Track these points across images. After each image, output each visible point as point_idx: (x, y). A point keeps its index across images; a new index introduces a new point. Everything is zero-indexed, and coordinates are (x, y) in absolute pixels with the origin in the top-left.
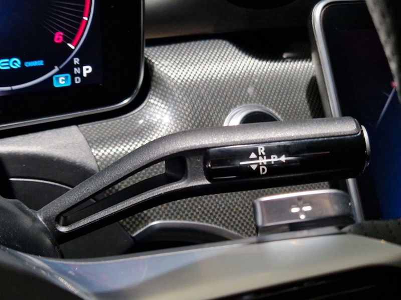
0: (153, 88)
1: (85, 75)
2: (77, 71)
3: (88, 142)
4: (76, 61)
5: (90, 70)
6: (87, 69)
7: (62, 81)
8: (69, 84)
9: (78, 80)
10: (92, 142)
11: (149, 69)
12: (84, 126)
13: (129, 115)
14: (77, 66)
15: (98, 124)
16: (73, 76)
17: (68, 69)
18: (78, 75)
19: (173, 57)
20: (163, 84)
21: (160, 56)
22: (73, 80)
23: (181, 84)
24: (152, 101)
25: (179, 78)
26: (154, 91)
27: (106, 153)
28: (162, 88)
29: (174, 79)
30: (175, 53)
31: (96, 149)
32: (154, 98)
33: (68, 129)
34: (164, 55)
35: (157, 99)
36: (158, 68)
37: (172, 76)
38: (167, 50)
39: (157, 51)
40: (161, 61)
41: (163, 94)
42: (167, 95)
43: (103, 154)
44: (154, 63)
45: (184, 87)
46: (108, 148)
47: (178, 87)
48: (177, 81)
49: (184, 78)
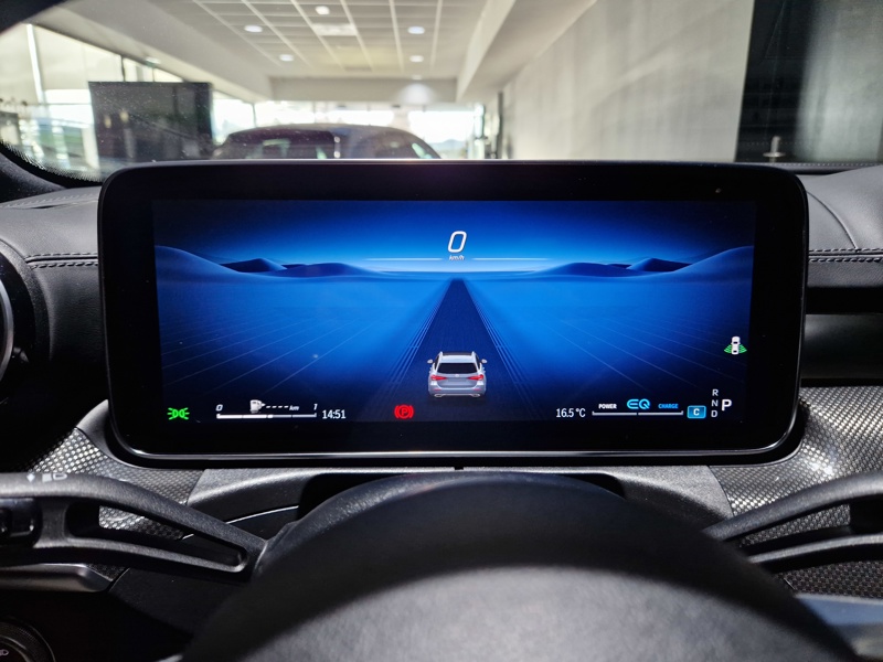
0: (807, 435)
1: (723, 409)
2: (714, 403)
3: (722, 486)
4: (715, 392)
5: (729, 405)
6: (727, 403)
7: (696, 412)
8: (704, 416)
9: (714, 414)
10: (727, 488)
11: (804, 413)
12: (716, 468)
13: (774, 465)
14: (715, 398)
16: (710, 409)
17: (705, 400)
18: (715, 408)
19: (835, 402)
20: (822, 431)
21: (816, 398)
22: (709, 413)
23: (847, 434)
24: (805, 451)
25: (845, 427)
26: (809, 439)
27: (745, 503)
28: (820, 436)
29: (837, 427)
30: (839, 397)
31: (731, 495)
32: (808, 447)
33: (697, 468)
34: (823, 398)
35: (813, 449)
36: (815, 411)
37: (836, 424)
38: (827, 393)
39: (813, 393)
40: (819, 403)
41: (823, 443)
42: (828, 446)
43: (741, 503)
44: (809, 406)
45: (853, 438)
46: (747, 497)
47: (845, 437)
48: (843, 430)
49: (852, 428)
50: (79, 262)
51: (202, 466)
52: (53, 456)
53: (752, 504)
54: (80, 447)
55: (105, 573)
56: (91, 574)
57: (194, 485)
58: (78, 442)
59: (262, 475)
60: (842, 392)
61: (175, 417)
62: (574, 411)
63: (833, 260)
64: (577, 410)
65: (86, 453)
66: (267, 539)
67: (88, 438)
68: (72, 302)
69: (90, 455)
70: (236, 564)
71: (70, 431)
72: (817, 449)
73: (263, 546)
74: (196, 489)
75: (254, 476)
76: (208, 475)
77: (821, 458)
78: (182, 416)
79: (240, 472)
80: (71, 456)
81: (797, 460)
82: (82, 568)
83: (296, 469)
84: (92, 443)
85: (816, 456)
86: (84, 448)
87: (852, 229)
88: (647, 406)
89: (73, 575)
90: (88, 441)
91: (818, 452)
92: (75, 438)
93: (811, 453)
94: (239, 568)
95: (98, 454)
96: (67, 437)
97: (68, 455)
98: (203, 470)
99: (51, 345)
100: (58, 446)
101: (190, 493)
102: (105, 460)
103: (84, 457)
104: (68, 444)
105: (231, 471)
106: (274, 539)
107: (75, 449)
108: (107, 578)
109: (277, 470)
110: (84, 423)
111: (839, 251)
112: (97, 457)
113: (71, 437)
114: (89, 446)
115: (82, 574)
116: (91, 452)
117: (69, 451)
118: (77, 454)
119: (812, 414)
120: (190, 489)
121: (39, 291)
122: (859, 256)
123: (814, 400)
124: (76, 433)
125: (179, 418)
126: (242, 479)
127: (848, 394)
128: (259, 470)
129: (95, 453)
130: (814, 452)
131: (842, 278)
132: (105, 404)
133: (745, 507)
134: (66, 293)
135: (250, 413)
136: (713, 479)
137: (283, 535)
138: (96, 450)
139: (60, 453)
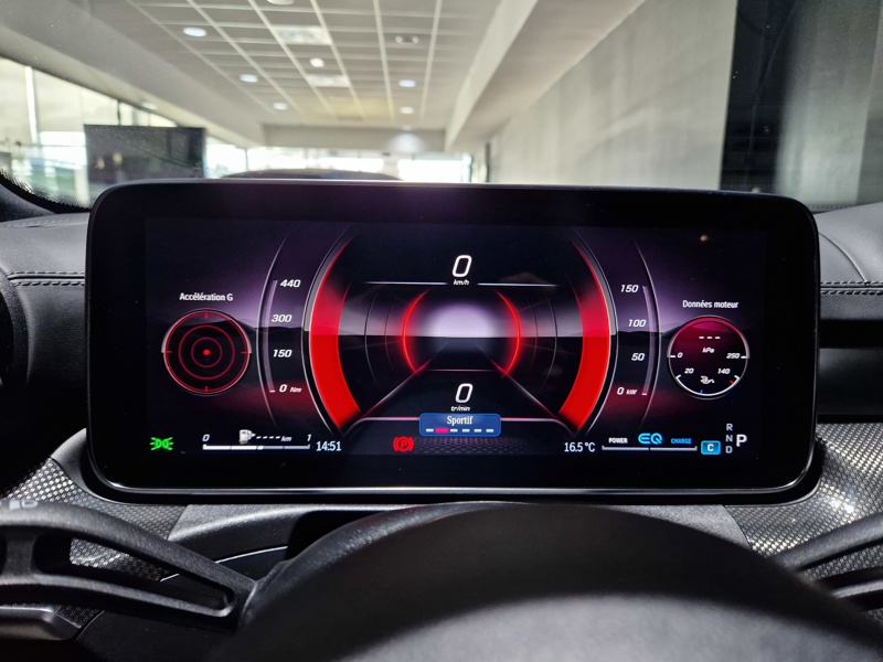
0: (825, 474)
1: (738, 445)
2: (729, 438)
3: (741, 527)
4: (729, 427)
5: (745, 440)
6: (742, 438)
7: (710, 448)
8: (718, 452)
9: (729, 450)
11: (821, 450)
12: (732, 508)
13: (793, 505)
14: (729, 433)
15: (750, 509)
16: (724, 444)
17: (719, 435)
18: (729, 443)
19: (852, 438)
20: (841, 469)
21: (832, 434)
22: (723, 449)
23: (867, 472)
24: (825, 490)
25: (864, 465)
26: (827, 478)
27: (766, 546)
28: (839, 474)
29: (856, 465)
30: (855, 434)
31: (751, 537)
32: (827, 486)
33: (712, 508)
34: (839, 435)
35: (832, 488)
36: (832, 448)
37: (854, 462)
38: (843, 430)
39: (828, 429)
40: (835, 440)
41: (842, 482)
42: (848, 484)
43: (762, 545)
44: (825, 442)
45: (873, 476)
46: (767, 539)
47: (865, 476)
48: (862, 468)
49: (871, 466)
50: (65, 281)
51: (184, 501)
52: (24, 488)
53: (774, 546)
54: (53, 479)
55: (73, 619)
56: (56, 619)
57: (175, 522)
58: (51, 474)
59: (249, 512)
60: (858, 429)
61: (158, 447)
62: (583, 445)
63: (842, 293)
64: (586, 444)
65: (59, 486)
66: (256, 579)
67: (62, 469)
68: (54, 322)
69: (63, 488)
70: (222, 607)
71: (44, 461)
72: (837, 487)
73: (252, 588)
74: (177, 526)
75: (241, 512)
76: (191, 511)
77: (842, 498)
78: (166, 447)
79: (225, 507)
80: (43, 489)
81: (816, 499)
82: (48, 612)
83: (286, 506)
84: (66, 474)
85: (836, 495)
86: (57, 480)
87: (860, 263)
88: (659, 441)
89: (35, 620)
90: (61, 473)
91: (838, 491)
92: (48, 469)
93: (830, 493)
94: (225, 612)
95: (72, 487)
96: (40, 467)
97: (39, 487)
98: (186, 505)
99: (29, 368)
100: (30, 478)
101: (170, 530)
102: (79, 494)
103: (57, 489)
104: (40, 475)
105: (216, 507)
106: (265, 579)
107: (47, 481)
108: (74, 624)
109: (266, 506)
110: (60, 453)
111: (849, 284)
112: (71, 491)
113: (44, 468)
114: (63, 478)
115: (48, 619)
116: (65, 484)
117: (41, 484)
118: (49, 486)
119: (829, 451)
120: (171, 526)
121: (20, 309)
122: (869, 289)
123: (830, 437)
124: (49, 463)
125: (162, 449)
126: (228, 516)
127: (863, 431)
128: (245, 506)
129: (69, 486)
130: (834, 492)
131: (853, 310)
132: (83, 432)
133: (766, 550)
134: (48, 315)
135: (238, 444)
136: (730, 520)
137: (275, 575)
138: (70, 482)
139: (30, 485)
